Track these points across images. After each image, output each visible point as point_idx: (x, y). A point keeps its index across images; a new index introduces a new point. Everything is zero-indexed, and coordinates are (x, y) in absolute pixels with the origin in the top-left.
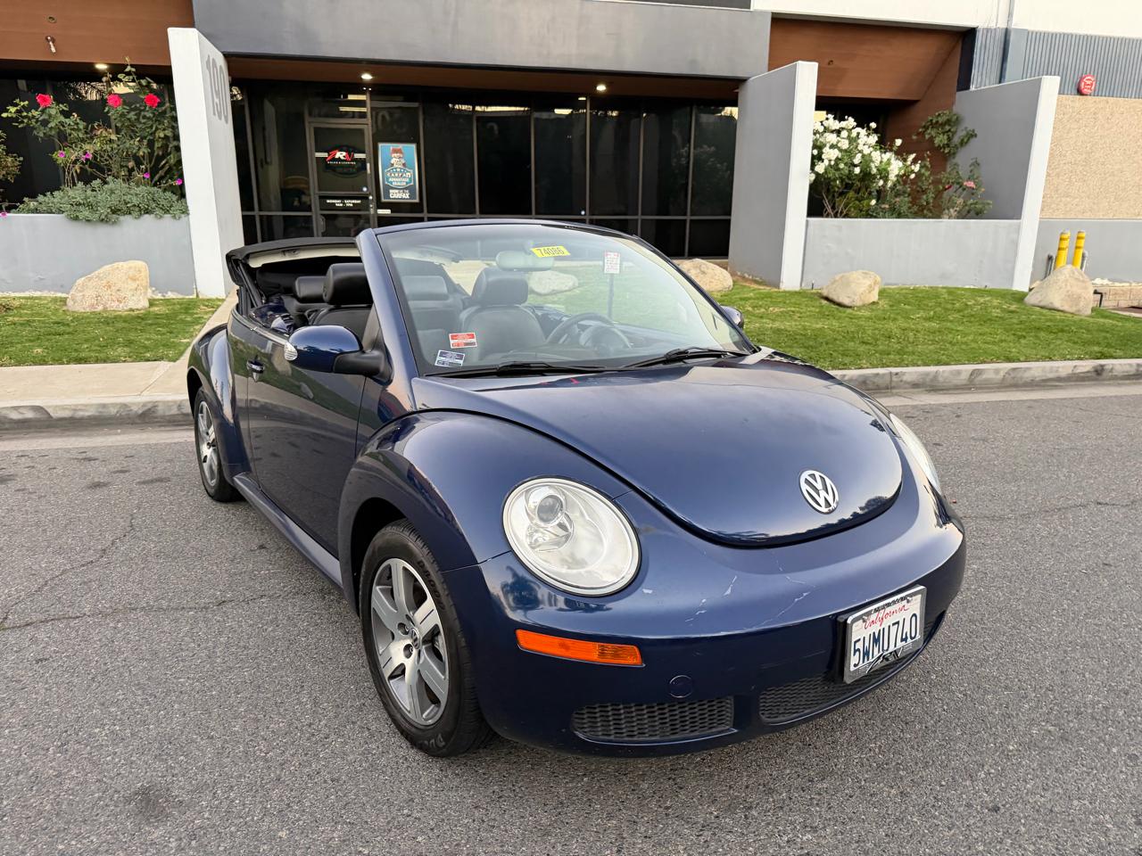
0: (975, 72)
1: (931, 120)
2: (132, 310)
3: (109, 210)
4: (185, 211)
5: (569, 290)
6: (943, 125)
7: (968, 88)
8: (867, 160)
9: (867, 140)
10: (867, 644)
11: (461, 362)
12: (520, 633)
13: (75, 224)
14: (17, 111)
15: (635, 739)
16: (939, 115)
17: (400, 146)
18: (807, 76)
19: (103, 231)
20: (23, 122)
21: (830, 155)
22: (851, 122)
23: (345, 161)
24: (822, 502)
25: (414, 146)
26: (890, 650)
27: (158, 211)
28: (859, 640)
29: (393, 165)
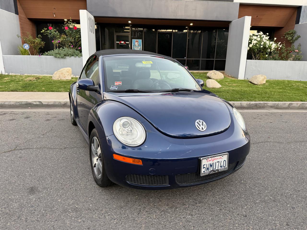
0: (301, 19)
1: (287, 33)
2: (67, 80)
3: (64, 55)
4: (82, 56)
5: (178, 78)
6: (291, 34)
7: (298, 23)
8: (265, 43)
9: (266, 38)
10: (208, 166)
11: (117, 89)
12: (114, 155)
13: (56, 58)
14: (44, 31)
15: (142, 184)
16: (290, 31)
17: (138, 40)
18: (248, 20)
19: (62, 60)
20: (45, 34)
21: (254, 42)
22: (261, 33)
23: (124, 44)
24: (201, 128)
25: (141, 40)
26: (216, 169)
27: (75, 56)
28: (205, 165)
29: (136, 45)
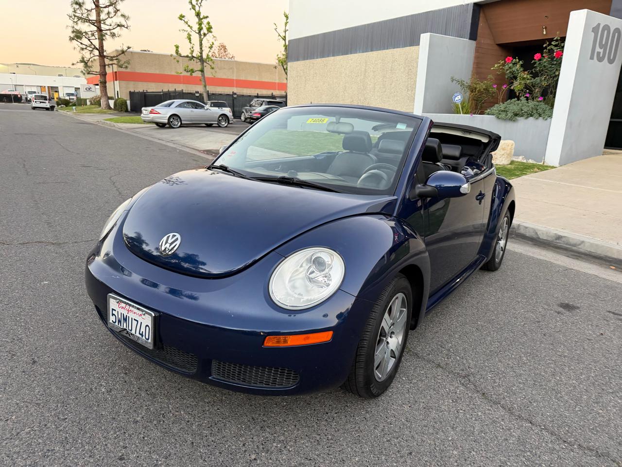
3: (513, 114)
4: (550, 116)
10: (119, 316)
13: (498, 120)
14: (499, 66)
24: (164, 248)
26: (132, 332)
27: (536, 115)
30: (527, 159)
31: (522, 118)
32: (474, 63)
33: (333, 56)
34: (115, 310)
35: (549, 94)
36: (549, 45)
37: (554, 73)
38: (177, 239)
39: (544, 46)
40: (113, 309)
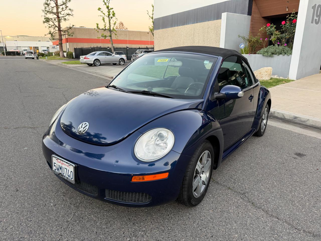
3: (271, 53)
4: (291, 54)
10: (58, 167)
13: (264, 57)
14: (263, 29)
19: (269, 59)
24: (80, 130)
26: (64, 175)
27: (284, 54)
30: (279, 77)
31: (276, 55)
32: (250, 27)
33: (177, 26)
34: (56, 163)
35: (290, 42)
36: (289, 16)
37: (293, 31)
38: (87, 125)
39: (287, 17)
40: (54, 163)
